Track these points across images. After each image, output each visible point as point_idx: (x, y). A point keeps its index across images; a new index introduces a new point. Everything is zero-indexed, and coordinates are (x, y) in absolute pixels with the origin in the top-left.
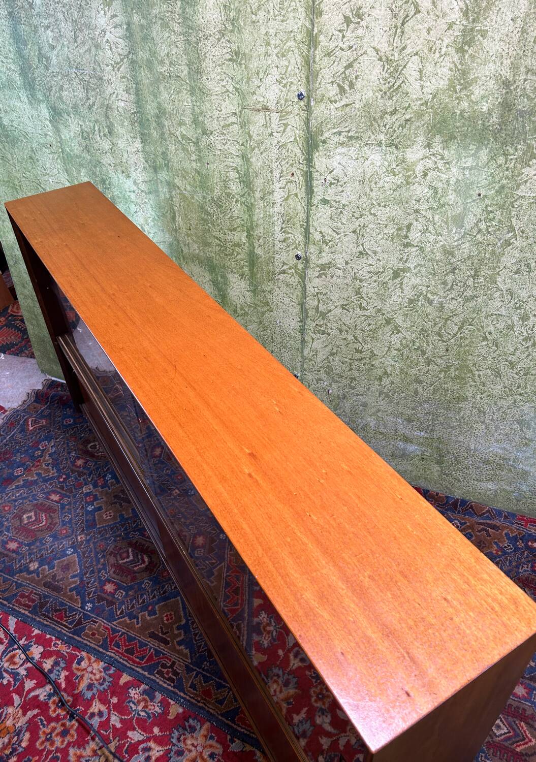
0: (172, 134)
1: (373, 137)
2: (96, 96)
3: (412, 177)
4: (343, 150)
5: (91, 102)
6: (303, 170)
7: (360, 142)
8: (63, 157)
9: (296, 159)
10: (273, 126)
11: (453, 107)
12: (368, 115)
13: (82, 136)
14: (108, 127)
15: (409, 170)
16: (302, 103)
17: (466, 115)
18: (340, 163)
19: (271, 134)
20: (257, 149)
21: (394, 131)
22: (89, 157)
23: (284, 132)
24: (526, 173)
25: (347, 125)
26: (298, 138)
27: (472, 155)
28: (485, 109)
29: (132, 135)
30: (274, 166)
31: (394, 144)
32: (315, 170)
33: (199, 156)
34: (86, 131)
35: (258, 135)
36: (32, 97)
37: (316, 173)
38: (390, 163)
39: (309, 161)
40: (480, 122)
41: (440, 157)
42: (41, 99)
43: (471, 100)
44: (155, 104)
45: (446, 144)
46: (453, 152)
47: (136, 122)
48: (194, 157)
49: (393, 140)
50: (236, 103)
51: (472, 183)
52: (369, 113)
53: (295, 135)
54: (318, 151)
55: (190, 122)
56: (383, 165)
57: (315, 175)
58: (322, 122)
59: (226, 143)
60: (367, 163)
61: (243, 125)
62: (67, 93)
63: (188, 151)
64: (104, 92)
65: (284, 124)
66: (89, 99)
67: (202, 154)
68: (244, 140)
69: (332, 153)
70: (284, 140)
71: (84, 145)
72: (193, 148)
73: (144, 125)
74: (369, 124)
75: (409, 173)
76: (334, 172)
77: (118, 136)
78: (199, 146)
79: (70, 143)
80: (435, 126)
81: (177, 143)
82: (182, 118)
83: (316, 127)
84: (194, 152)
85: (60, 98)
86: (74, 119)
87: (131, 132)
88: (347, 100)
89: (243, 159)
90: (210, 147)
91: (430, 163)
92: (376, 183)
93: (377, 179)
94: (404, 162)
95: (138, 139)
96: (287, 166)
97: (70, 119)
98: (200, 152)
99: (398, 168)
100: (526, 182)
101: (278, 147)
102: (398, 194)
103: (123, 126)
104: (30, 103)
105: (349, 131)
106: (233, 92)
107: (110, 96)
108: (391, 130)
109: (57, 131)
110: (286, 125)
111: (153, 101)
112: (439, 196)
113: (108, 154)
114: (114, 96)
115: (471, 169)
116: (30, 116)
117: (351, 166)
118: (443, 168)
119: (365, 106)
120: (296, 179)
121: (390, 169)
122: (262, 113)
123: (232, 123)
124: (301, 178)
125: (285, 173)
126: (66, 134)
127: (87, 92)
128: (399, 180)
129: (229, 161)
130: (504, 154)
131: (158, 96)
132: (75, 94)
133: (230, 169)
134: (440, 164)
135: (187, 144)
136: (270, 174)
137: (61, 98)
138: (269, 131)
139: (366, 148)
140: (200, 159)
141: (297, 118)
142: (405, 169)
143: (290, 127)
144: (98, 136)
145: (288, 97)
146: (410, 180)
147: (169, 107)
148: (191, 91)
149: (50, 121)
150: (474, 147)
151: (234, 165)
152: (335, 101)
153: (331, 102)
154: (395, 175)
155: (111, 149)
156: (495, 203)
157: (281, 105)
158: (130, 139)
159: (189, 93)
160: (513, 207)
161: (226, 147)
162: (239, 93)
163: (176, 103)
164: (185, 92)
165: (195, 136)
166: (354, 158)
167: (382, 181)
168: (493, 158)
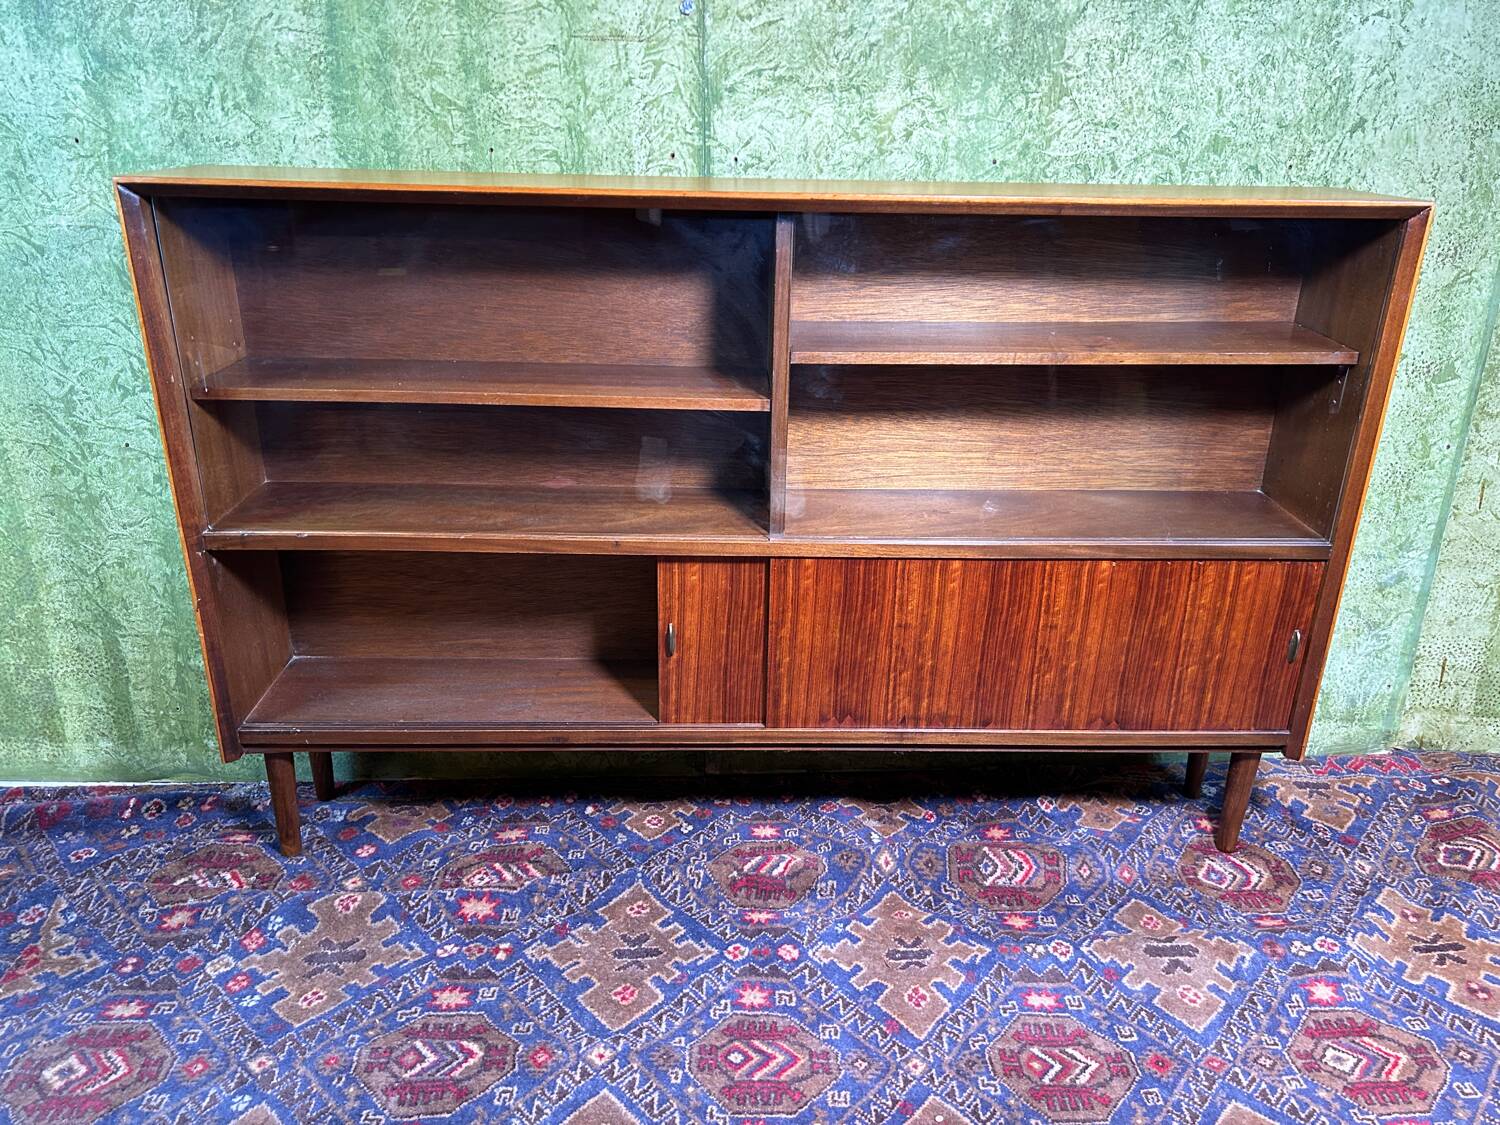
0: (411, 94)
1: (817, 76)
2: (224, 24)
3: (888, 141)
4: (767, 102)
5: (207, 36)
6: (692, 146)
7: (796, 85)
8: (111, 166)
9: (679, 124)
10: (632, 66)
11: (941, 21)
12: (807, 39)
13: (174, 111)
14: (248, 87)
15: (883, 129)
16: (689, 23)
17: (962, 33)
18: (761, 127)
19: (630, 82)
20: (599, 112)
21: (853, 64)
22: (187, 159)
23: (654, 75)
24: (1057, 120)
25: (771, 57)
26: (681, 86)
27: (977, 97)
28: (989, 22)
29: (310, 101)
30: (635, 141)
31: (853, 86)
32: (715, 143)
33: (472, 135)
34: (185, 101)
35: (603, 85)
36: (41, 32)
37: (719, 149)
38: (850, 118)
39: (705, 126)
40: (983, 43)
41: (929, 103)
42: (67, 35)
43: (967, 9)
44: (373, 35)
45: (935, 81)
46: (948, 93)
47: (323, 73)
48: (460, 139)
49: (851, 80)
50: (555, 26)
51: (982, 143)
52: (809, 35)
53: (676, 81)
54: (721, 107)
55: (453, 69)
56: (836, 123)
57: (716, 153)
58: (726, 55)
59: (534, 105)
60: (811, 122)
61: (570, 68)
62: (142, 19)
63: (446, 126)
64: (245, 13)
65: (654, 62)
66: (203, 30)
67: (478, 132)
68: (573, 97)
69: (746, 109)
70: (654, 90)
71: (176, 130)
72: (459, 122)
73: (341, 79)
74: (809, 54)
75: (882, 135)
76: (753, 143)
77: (272, 107)
78: (473, 116)
79: (134, 131)
80: (916, 52)
81: (420, 112)
82: (436, 60)
83: (716, 64)
84: (461, 129)
85: (122, 32)
86: (157, 76)
87: (308, 96)
88: (770, 14)
89: (570, 132)
90: (497, 116)
91: (914, 116)
92: (827, 158)
93: (830, 150)
94: (872, 115)
95: (325, 110)
96: (662, 140)
97: (143, 77)
98: (473, 128)
99: (863, 126)
100: (1059, 133)
101: (642, 105)
102: (867, 173)
103: (287, 83)
104: (33, 46)
105: (775, 69)
106: (551, 8)
107: (260, 22)
108: (848, 62)
109: (103, 103)
110: (658, 64)
111: (368, 29)
112: (933, 169)
113: (242, 147)
114: (271, 21)
115: (977, 121)
116: (27, 78)
117: (782, 130)
118: (935, 121)
119: (801, 21)
120: (680, 164)
121: (849, 130)
122: (610, 44)
123: (547, 65)
124: (690, 161)
125: (656, 154)
126: (125, 109)
127: (199, 16)
128: (867, 148)
129: (541, 141)
130: (1023, 92)
131: (381, 18)
132: (166, 21)
133: (541, 157)
134: (930, 116)
135: (445, 113)
136: (627, 158)
137: (124, 31)
138: (625, 75)
139: (806, 95)
140: (473, 142)
141: (679, 49)
142: (875, 127)
143: (666, 66)
144: (219, 108)
145: (661, 13)
146: (884, 147)
147: (406, 40)
148: (457, 6)
149: (86, 84)
150: (979, 84)
151: (550, 147)
152: (750, 17)
153: (742, 19)
154: (859, 140)
155: (250, 136)
156: (1018, 172)
157: (648, 28)
158: (304, 111)
159: (453, 11)
160: (1046, 177)
161: (534, 114)
162: (562, 8)
163: (424, 30)
164: (445, 9)
165: (463, 95)
166: (787, 115)
167: (838, 153)
168: (1008, 100)
